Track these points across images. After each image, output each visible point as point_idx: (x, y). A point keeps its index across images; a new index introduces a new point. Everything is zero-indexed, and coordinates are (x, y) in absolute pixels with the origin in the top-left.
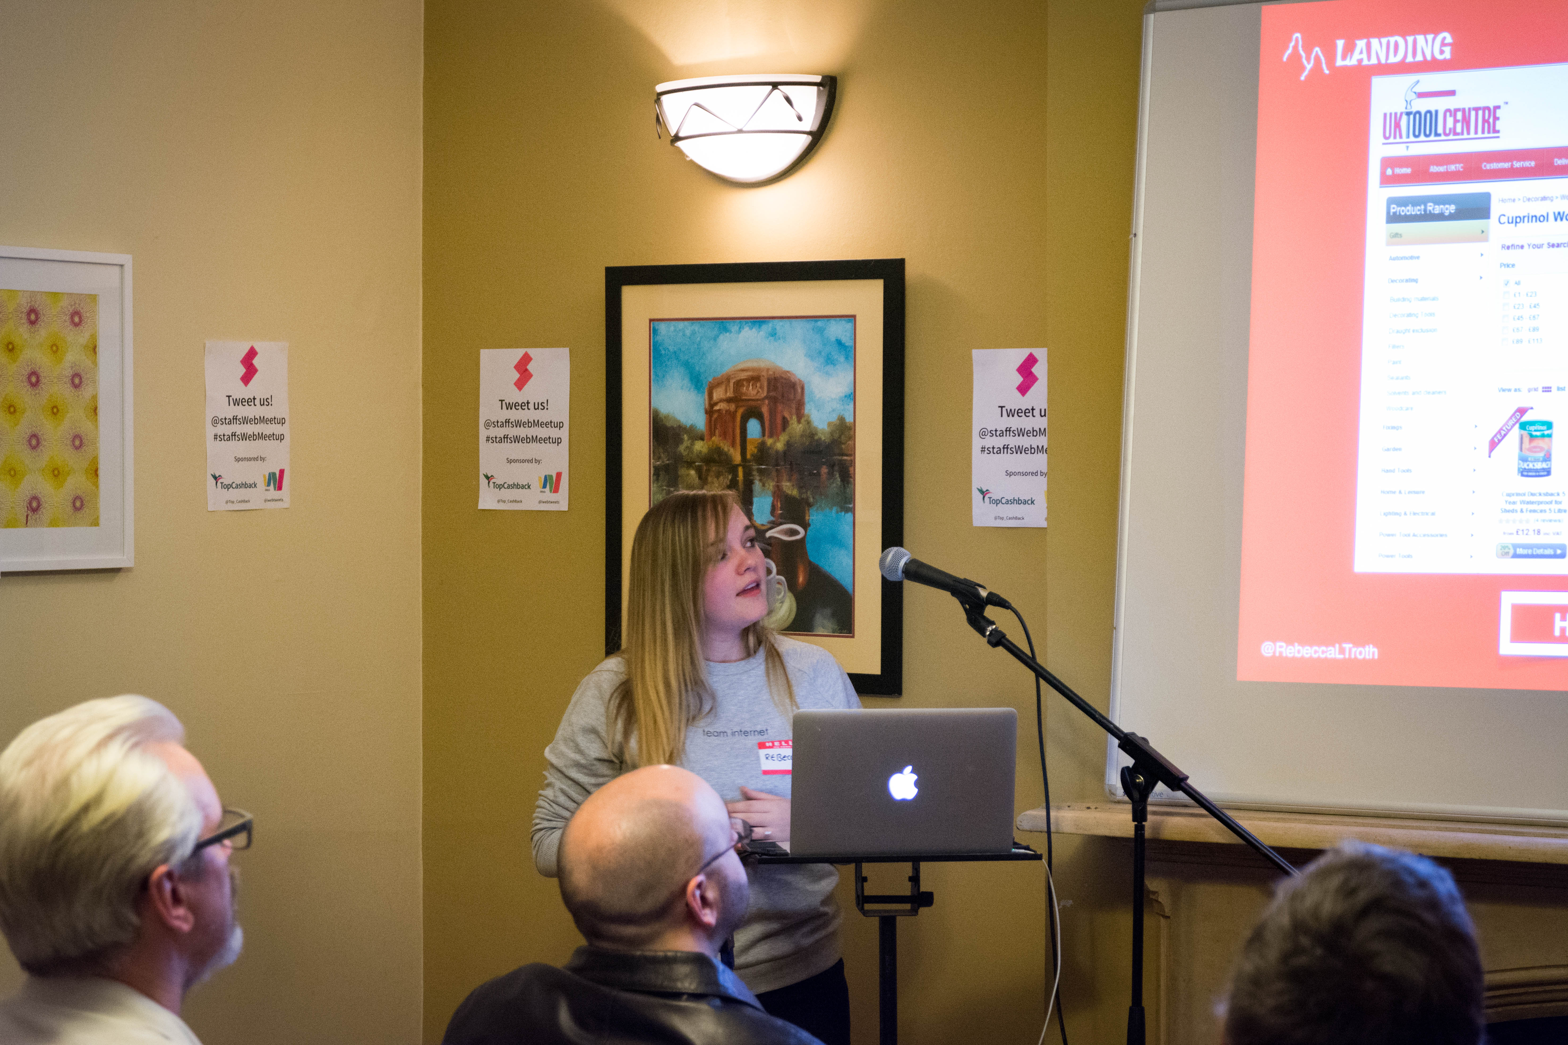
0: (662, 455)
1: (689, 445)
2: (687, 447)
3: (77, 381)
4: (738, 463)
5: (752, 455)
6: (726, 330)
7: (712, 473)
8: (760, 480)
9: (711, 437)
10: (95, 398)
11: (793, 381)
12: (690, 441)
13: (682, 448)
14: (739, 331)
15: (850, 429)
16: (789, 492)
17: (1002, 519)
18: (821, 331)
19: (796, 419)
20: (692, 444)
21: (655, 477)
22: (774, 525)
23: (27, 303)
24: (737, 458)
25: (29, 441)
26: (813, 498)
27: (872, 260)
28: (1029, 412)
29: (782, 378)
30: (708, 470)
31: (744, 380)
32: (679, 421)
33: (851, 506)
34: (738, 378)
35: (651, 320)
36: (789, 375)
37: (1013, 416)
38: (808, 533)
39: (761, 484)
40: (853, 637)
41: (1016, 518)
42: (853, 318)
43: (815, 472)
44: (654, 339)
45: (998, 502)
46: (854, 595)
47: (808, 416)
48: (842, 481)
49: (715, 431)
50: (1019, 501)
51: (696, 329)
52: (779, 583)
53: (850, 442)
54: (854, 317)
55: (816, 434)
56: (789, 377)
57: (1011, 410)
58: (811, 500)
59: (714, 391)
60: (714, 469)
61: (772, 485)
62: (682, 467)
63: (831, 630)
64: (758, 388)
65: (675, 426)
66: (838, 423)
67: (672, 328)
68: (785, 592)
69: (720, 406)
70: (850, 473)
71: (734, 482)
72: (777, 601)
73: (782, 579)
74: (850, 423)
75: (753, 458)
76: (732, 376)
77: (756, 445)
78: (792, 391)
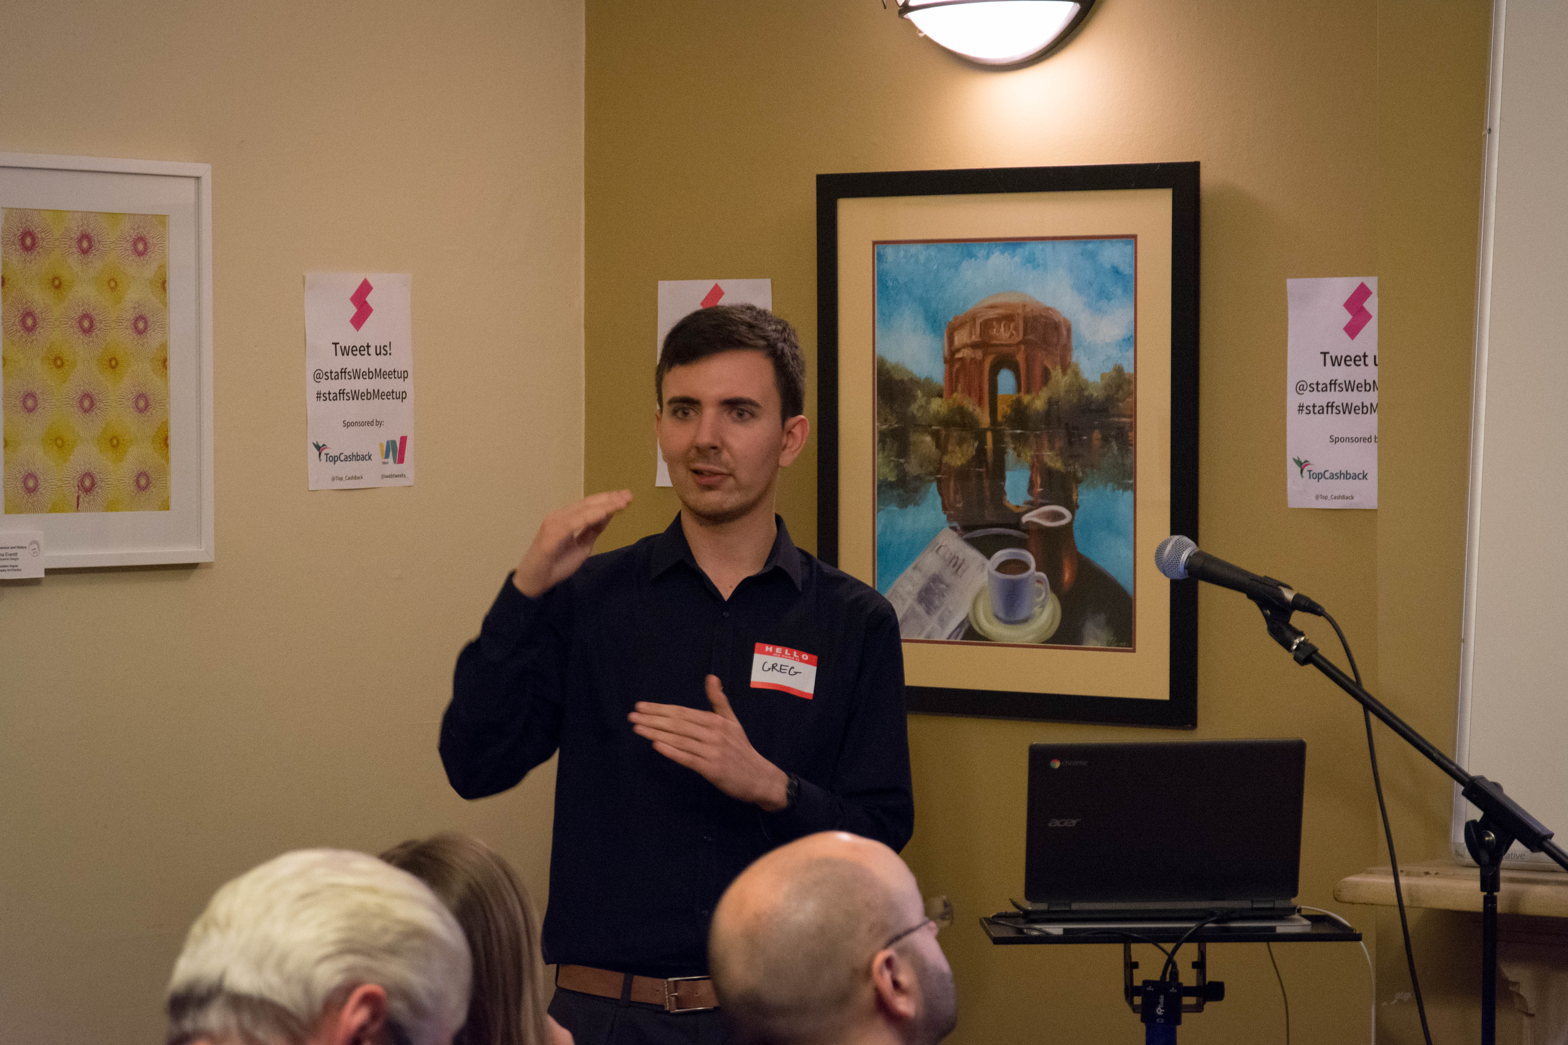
1: (924, 404)
2: (921, 406)
3: (141, 325)
4: (986, 427)
5: (1004, 417)
6: (971, 255)
7: (952, 441)
8: (1015, 449)
9: (952, 393)
10: (164, 347)
11: (1057, 320)
12: (925, 398)
13: (914, 408)
14: (988, 257)
15: (1129, 382)
16: (1050, 464)
17: (1326, 498)
18: (1092, 256)
19: (1060, 371)
20: (928, 402)
21: (880, 444)
22: (1033, 506)
23: (78, 226)
24: (985, 420)
25: (81, 402)
26: (1083, 472)
27: (1157, 165)
28: (1360, 360)
29: (1041, 316)
30: (947, 437)
31: (992, 320)
32: (911, 373)
33: (1131, 482)
34: (986, 317)
35: (875, 243)
36: (1051, 313)
37: (1339, 365)
38: (1076, 518)
39: (1015, 454)
40: (1134, 651)
41: (1343, 497)
42: (1133, 240)
43: (1085, 438)
44: (878, 268)
45: (1320, 476)
46: (1135, 596)
47: (1077, 365)
48: (1119, 449)
49: (956, 386)
50: (1346, 476)
51: (933, 253)
52: (1039, 581)
53: (1130, 399)
54: (1135, 237)
55: (1086, 388)
56: (1051, 315)
57: (1336, 357)
58: (1080, 474)
59: (955, 334)
60: (955, 434)
61: (1029, 454)
62: (914, 431)
63: (1105, 643)
64: (1011, 330)
65: (906, 379)
66: (1114, 374)
67: (902, 253)
68: (1046, 593)
69: (963, 353)
70: (1130, 438)
71: (981, 451)
72: (1037, 605)
73: (1042, 575)
74: (1130, 376)
75: (1005, 420)
76: (979, 315)
77: (1009, 403)
78: (1056, 334)
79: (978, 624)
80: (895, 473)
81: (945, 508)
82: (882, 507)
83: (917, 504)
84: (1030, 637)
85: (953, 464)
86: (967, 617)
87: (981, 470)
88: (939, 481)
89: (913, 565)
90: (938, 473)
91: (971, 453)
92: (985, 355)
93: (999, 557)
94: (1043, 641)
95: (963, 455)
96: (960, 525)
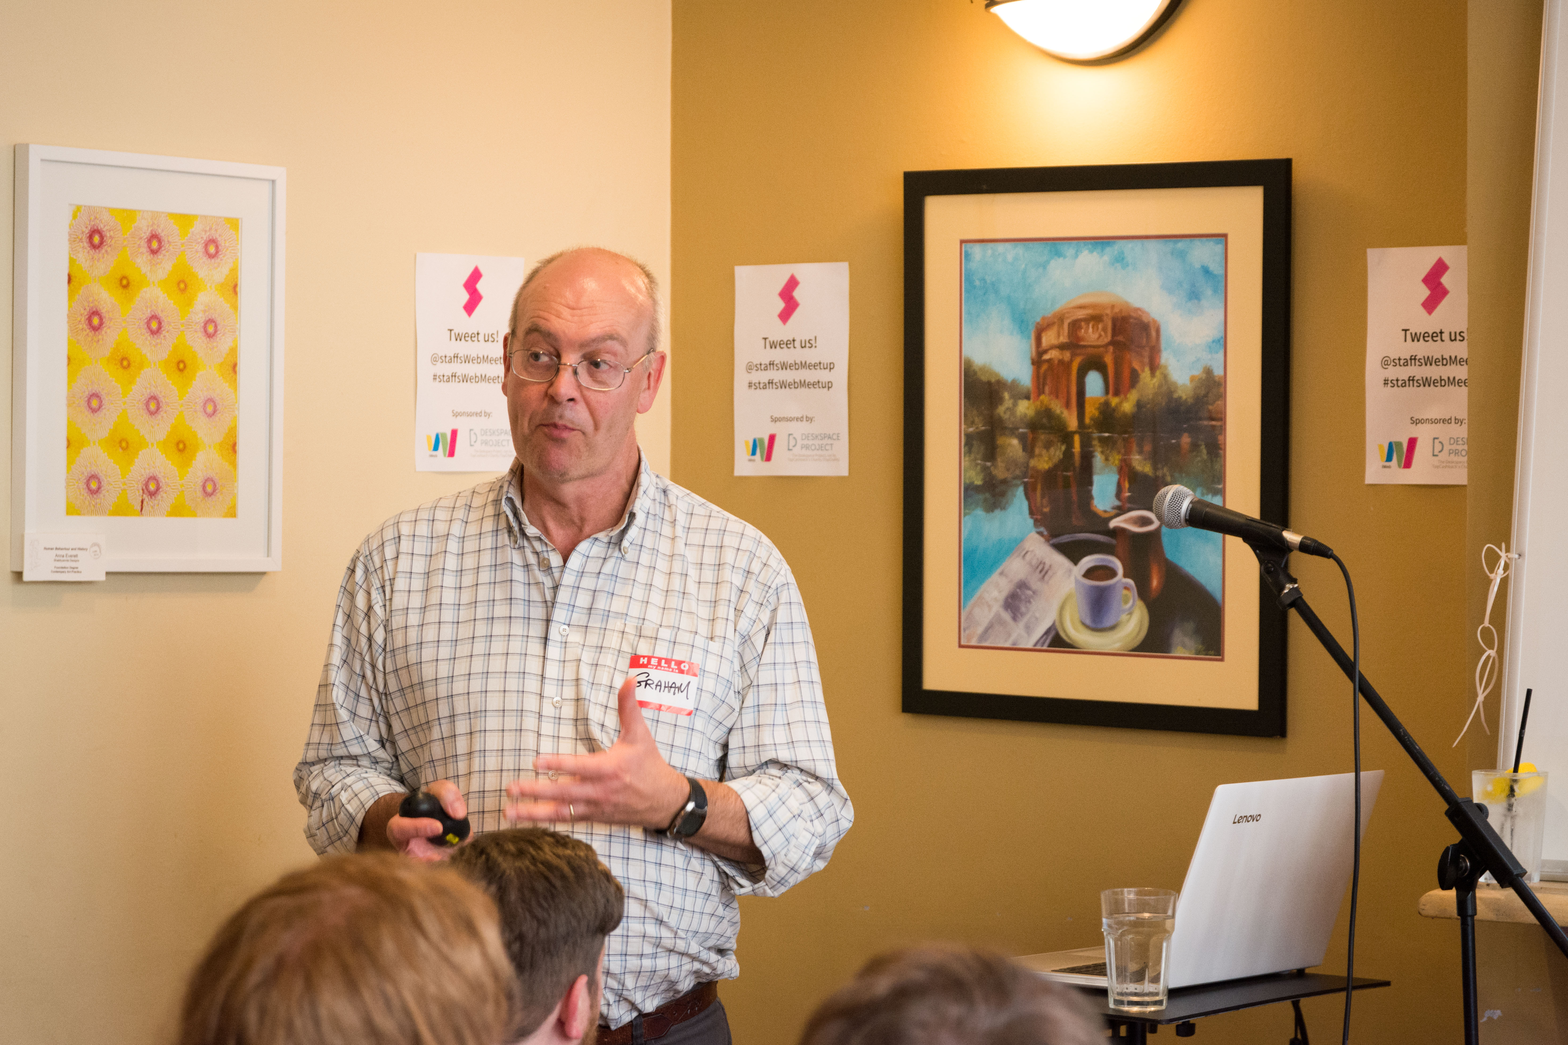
0: (977, 420)
1: (1011, 406)
2: (1008, 409)
3: (211, 329)
4: (1074, 429)
5: (1092, 419)
6: (1058, 254)
7: (1039, 444)
8: (1102, 452)
9: (1039, 395)
10: (234, 351)
11: (1146, 321)
12: (1012, 401)
13: (1001, 410)
14: (1076, 256)
15: (1219, 385)
16: (1138, 468)
18: (1182, 255)
19: (1149, 372)
20: (1015, 405)
21: (967, 448)
22: (1120, 511)
23: (148, 226)
24: (1073, 423)
25: (147, 405)
26: (1172, 476)
27: (1247, 162)
29: (1130, 317)
30: (1034, 440)
31: (1080, 320)
32: (997, 375)
33: (1220, 486)
34: (1074, 318)
35: (962, 242)
36: (1140, 313)
39: (1103, 457)
40: (1222, 660)
42: (1224, 239)
43: (1174, 441)
44: (966, 267)
46: (1224, 605)
47: (1166, 367)
48: (1208, 453)
49: (1044, 387)
51: (1021, 252)
52: (1126, 588)
53: (1219, 402)
54: (1225, 236)
55: (1175, 391)
56: (1140, 315)
58: (1169, 479)
59: (1043, 335)
60: (1043, 437)
61: (1117, 457)
62: (1001, 435)
63: (1194, 651)
64: (1099, 330)
65: (993, 380)
66: (1204, 376)
67: (990, 252)
68: (1134, 601)
69: (1051, 355)
70: (1219, 443)
71: (1068, 454)
72: (1124, 611)
73: (1130, 582)
74: (1220, 378)
75: (1093, 422)
76: (1067, 315)
77: (1097, 406)
78: (1144, 334)
79: (1065, 631)
80: (981, 476)
81: (1031, 513)
82: (967, 511)
83: (1003, 508)
84: (1118, 645)
85: (1040, 467)
86: (1054, 624)
87: (1069, 474)
88: (1026, 486)
89: (999, 571)
90: (1025, 477)
91: (1058, 456)
92: (1073, 355)
93: (1088, 562)
94: (1130, 648)
95: (1050, 459)
96: (1047, 530)
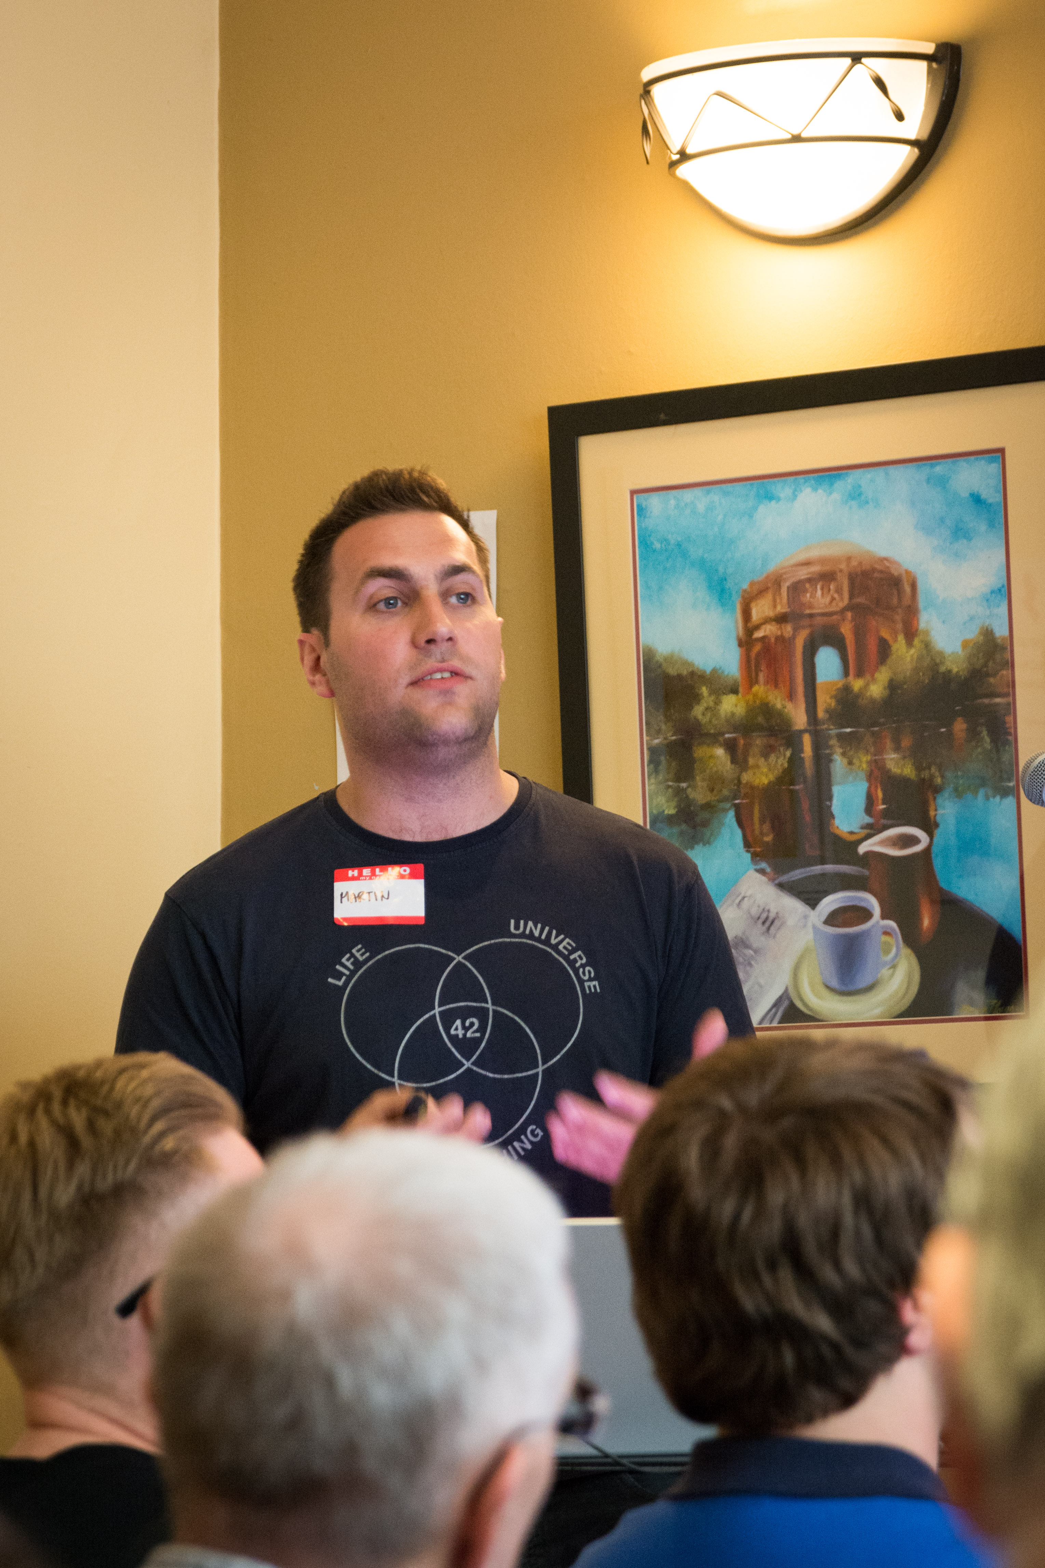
1: (711, 704)
2: (707, 709)
4: (802, 727)
5: (827, 711)
7: (755, 750)
8: (844, 754)
9: (751, 686)
11: (896, 574)
12: (713, 698)
13: (698, 711)
15: (1003, 648)
16: (896, 770)
19: (904, 641)
20: (718, 702)
21: (652, 766)
22: (872, 830)
24: (800, 719)
26: (943, 777)
29: (874, 570)
30: (748, 746)
31: (805, 581)
32: (690, 664)
33: (1011, 784)
34: (795, 579)
35: (633, 493)
36: (887, 564)
38: (935, 840)
39: (845, 761)
40: (1024, 1015)
43: (943, 730)
46: (1025, 940)
47: (927, 633)
48: (994, 739)
49: (757, 675)
52: (886, 933)
53: (1004, 672)
54: (1001, 451)
55: (942, 663)
56: (888, 567)
58: (939, 780)
59: (753, 605)
60: (759, 741)
61: (864, 759)
62: (699, 744)
63: (985, 1008)
64: (832, 592)
65: (685, 673)
66: (981, 639)
68: (898, 948)
69: (765, 631)
70: (1007, 725)
71: (796, 761)
72: (885, 964)
73: (892, 924)
74: (1003, 639)
75: (827, 716)
76: (784, 576)
77: (834, 693)
78: (895, 592)
79: (802, 1000)
80: (674, 804)
81: (747, 845)
83: (707, 843)
84: (878, 1011)
85: (757, 782)
86: (787, 989)
87: (797, 787)
88: (738, 809)
90: (735, 798)
91: (782, 765)
92: (796, 630)
93: (827, 905)
94: (896, 1014)
95: (770, 770)
96: (770, 866)
